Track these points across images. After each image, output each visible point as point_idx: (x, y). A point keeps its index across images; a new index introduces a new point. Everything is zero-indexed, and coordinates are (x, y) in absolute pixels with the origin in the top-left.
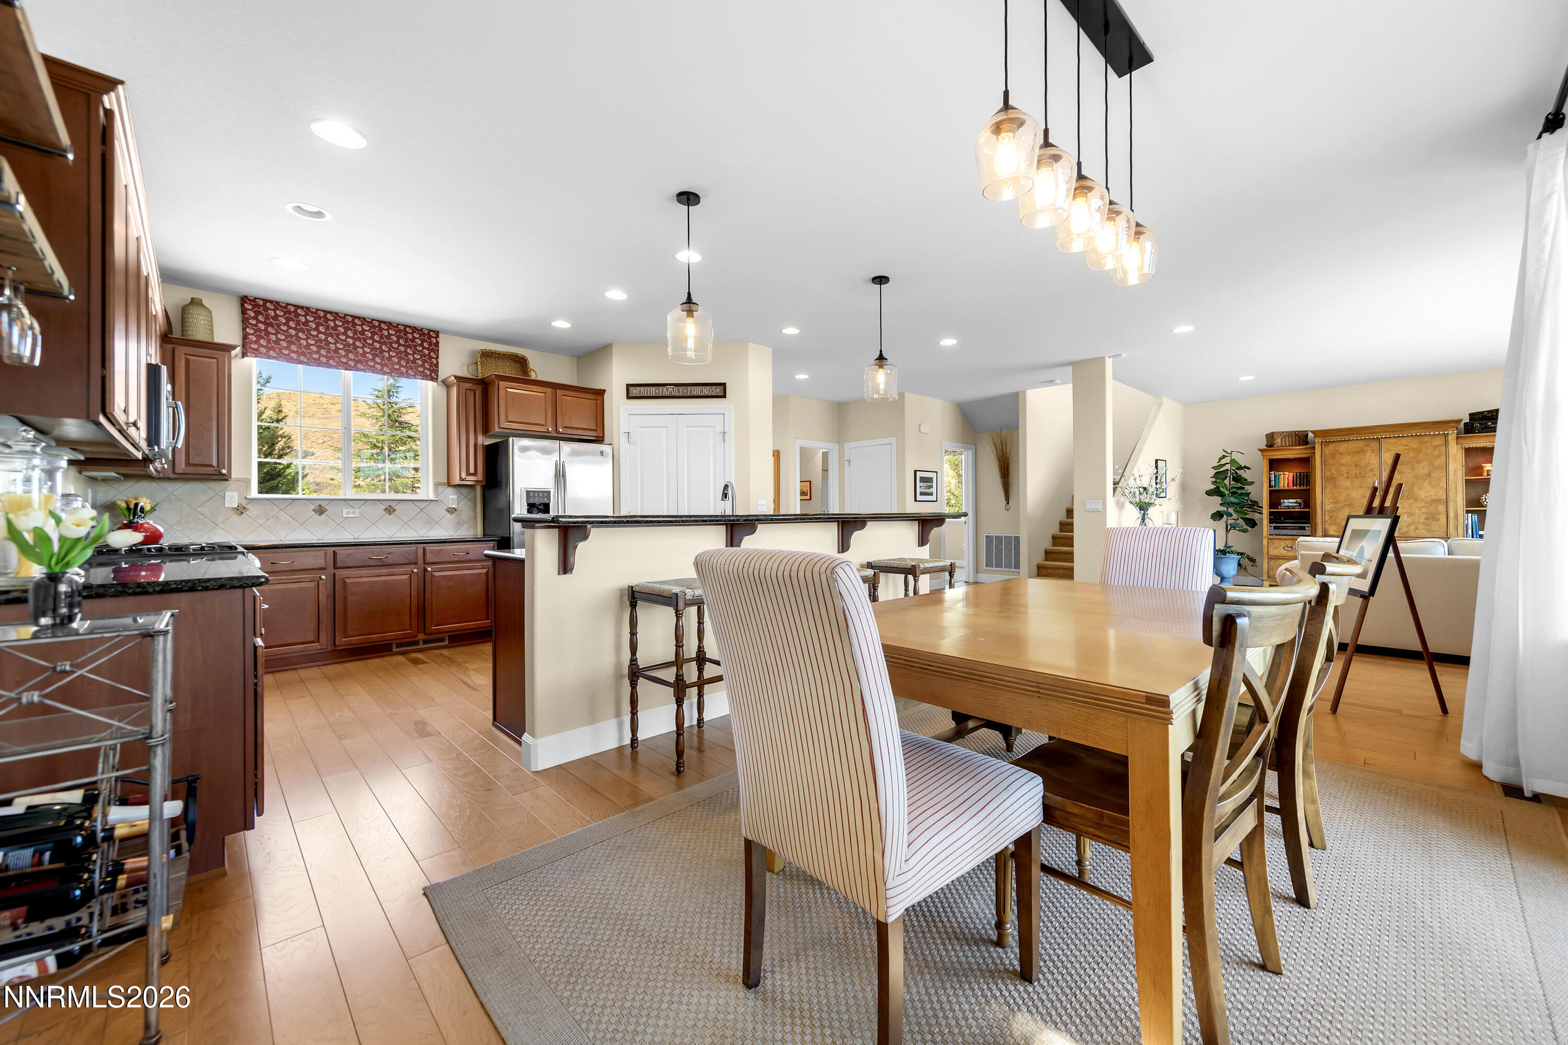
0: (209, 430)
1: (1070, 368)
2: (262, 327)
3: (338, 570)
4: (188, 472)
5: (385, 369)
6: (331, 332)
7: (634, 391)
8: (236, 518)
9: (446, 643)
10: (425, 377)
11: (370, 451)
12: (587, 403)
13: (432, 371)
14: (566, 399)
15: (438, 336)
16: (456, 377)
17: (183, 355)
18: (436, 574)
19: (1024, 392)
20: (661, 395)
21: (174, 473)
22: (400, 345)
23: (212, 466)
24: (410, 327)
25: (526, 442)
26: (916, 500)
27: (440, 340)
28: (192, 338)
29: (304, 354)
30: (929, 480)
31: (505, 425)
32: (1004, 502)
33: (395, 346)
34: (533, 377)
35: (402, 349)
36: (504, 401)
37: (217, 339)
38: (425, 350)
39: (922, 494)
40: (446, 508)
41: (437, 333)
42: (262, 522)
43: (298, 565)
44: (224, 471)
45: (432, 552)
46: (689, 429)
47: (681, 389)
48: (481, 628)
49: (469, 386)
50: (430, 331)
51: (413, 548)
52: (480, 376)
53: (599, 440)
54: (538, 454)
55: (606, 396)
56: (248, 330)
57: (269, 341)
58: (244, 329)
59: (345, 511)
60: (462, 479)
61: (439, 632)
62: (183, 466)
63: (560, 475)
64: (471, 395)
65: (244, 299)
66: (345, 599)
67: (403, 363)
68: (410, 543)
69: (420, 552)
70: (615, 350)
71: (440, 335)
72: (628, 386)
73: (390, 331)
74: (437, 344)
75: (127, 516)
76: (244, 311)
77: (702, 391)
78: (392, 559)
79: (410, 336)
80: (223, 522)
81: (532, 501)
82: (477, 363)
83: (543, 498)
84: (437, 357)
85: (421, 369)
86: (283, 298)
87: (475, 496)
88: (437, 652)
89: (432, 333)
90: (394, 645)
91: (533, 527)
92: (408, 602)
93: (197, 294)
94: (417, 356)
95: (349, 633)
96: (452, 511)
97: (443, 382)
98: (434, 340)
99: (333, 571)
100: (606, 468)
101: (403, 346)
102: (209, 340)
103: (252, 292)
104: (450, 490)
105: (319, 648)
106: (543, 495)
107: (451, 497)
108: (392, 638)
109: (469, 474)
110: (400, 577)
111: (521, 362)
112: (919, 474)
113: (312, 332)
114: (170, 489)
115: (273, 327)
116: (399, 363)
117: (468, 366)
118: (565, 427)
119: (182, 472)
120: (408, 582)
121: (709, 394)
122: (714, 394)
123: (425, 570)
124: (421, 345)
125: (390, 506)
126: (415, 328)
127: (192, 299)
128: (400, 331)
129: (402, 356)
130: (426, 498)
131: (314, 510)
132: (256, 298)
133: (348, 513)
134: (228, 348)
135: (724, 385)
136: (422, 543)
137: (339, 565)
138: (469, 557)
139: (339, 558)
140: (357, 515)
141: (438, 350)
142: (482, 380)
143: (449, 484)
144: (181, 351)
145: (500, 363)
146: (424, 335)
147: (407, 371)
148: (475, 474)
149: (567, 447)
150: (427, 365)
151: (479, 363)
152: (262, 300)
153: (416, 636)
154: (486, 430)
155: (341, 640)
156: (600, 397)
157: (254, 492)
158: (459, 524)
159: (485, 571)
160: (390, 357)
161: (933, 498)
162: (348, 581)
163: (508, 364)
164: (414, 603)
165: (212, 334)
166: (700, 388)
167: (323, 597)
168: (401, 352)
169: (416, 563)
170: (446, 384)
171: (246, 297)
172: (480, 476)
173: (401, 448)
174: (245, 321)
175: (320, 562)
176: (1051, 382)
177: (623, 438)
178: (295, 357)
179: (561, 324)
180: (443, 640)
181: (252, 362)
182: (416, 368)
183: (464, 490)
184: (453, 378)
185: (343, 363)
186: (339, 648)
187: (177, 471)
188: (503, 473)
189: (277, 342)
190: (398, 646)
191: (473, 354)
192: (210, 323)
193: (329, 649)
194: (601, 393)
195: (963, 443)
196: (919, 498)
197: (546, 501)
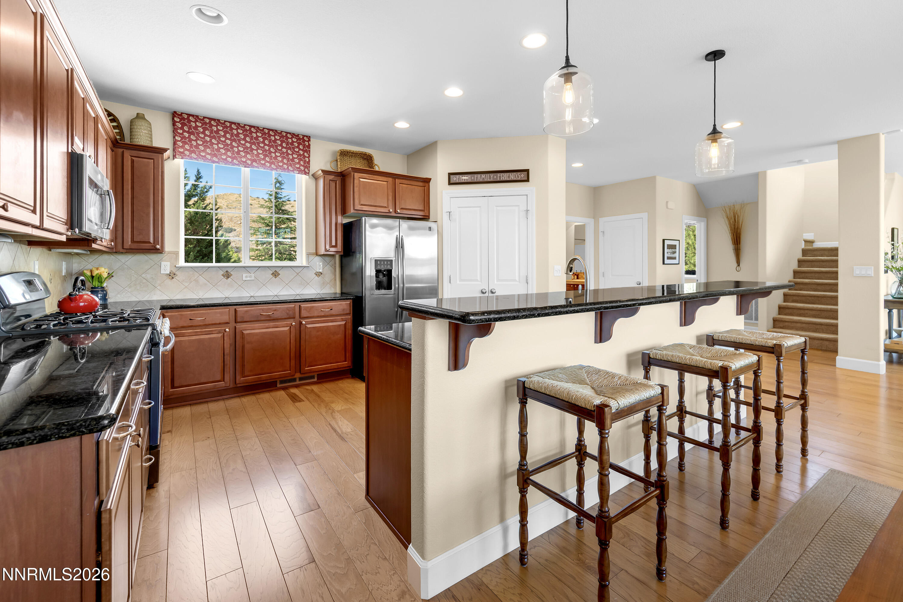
0: (148, 215)
1: (836, 146)
2: (187, 135)
3: (238, 324)
4: (133, 247)
5: (273, 166)
6: (235, 138)
7: (454, 179)
8: (168, 282)
9: (316, 380)
10: (300, 172)
11: (265, 228)
12: (418, 189)
13: (305, 167)
14: (402, 187)
15: (309, 140)
16: (323, 171)
17: (130, 157)
18: (309, 326)
19: (765, 173)
20: (475, 181)
21: (123, 248)
22: (283, 147)
23: (149, 242)
24: (290, 133)
25: (375, 221)
26: (664, 263)
27: (311, 143)
28: (137, 143)
29: (215, 155)
30: (674, 247)
31: (358, 207)
32: (736, 265)
33: (280, 148)
34: (377, 169)
35: (284, 150)
36: (358, 188)
37: (155, 144)
38: (300, 151)
39: (669, 258)
40: (315, 272)
41: (309, 137)
42: (186, 284)
43: (209, 320)
44: (158, 247)
45: (306, 308)
46: (498, 208)
47: (492, 175)
48: (340, 368)
49: (332, 177)
50: (304, 136)
51: (292, 305)
52: (339, 170)
53: (426, 218)
54: (384, 230)
55: (431, 183)
56: (176, 138)
57: (191, 146)
58: (174, 137)
59: (244, 275)
60: (326, 250)
61: (311, 371)
62: (130, 243)
63: (399, 246)
64: (333, 184)
65: (175, 114)
66: (243, 347)
67: (285, 161)
68: (290, 302)
69: (297, 309)
70: (439, 146)
71: (311, 139)
72: (450, 174)
73: (276, 137)
74: (309, 146)
75: (91, 282)
76: (174, 124)
77: (509, 177)
78: (277, 315)
79: (290, 141)
80: (160, 285)
81: (379, 268)
82: (337, 161)
83: (387, 265)
84: (309, 157)
85: (298, 166)
86: (201, 112)
87: (335, 263)
88: (308, 387)
89: (305, 138)
90: (278, 382)
91: (425, 318)
92: (288, 348)
93: (141, 111)
94: (295, 156)
95: (246, 373)
96: (319, 274)
97: (313, 175)
98: (307, 143)
99: (234, 324)
100: (433, 240)
101: (285, 148)
102: (149, 145)
103: (180, 108)
104: (317, 259)
105: (224, 385)
106: (387, 263)
107: (318, 264)
108: (277, 377)
109: (332, 246)
110: (283, 328)
111: (368, 159)
112: (667, 243)
113: (221, 139)
114: (123, 261)
115: (194, 135)
116: (282, 161)
117: (331, 162)
118: (402, 209)
119: (128, 248)
120: (288, 332)
121: (514, 179)
122: (519, 179)
123: (301, 323)
124: (298, 147)
125: (276, 271)
126: (294, 134)
127: (137, 114)
128: (283, 137)
129: (284, 155)
130: (300, 265)
131: (223, 275)
132: (182, 113)
133: (246, 277)
134: (161, 151)
135: (527, 171)
136: (298, 302)
137: (239, 319)
138: (333, 312)
139: (239, 314)
140: (253, 278)
141: (309, 151)
142: (341, 172)
143: (317, 254)
144: (128, 155)
145: (353, 160)
146: (300, 139)
147: (288, 167)
148: (336, 246)
149: (405, 224)
150: (302, 163)
151: (339, 160)
152: (187, 114)
153: (294, 375)
154: (344, 212)
155: (240, 379)
156: (427, 184)
157: (182, 262)
158: (323, 285)
159: (344, 323)
160: (276, 156)
161: (676, 261)
162: (245, 332)
163: (358, 161)
164: (293, 350)
165: (152, 141)
166: (507, 174)
167: (227, 346)
168: (283, 153)
169: (294, 318)
170: (315, 177)
171: (175, 112)
172: (339, 248)
173: (283, 226)
174: (175, 131)
175: (225, 318)
176: (800, 162)
177: (446, 217)
178: (209, 158)
179: (402, 125)
180: (313, 377)
181: (179, 163)
182: (295, 164)
183: (327, 259)
184: (320, 172)
185: (243, 162)
186: (238, 385)
187: (125, 247)
188: (357, 245)
189: (197, 146)
190: (281, 382)
191: (334, 153)
192: (150, 133)
193: (232, 386)
194: (427, 181)
195: (697, 216)
196: (667, 261)
197: (389, 267)
